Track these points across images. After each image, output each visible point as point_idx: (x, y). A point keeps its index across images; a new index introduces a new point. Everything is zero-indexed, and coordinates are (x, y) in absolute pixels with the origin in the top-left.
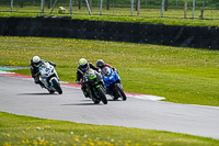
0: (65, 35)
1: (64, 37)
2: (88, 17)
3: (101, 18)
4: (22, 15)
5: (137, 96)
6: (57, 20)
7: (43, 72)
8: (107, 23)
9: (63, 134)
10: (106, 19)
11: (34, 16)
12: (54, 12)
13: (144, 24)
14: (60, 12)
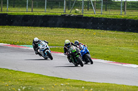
0: (78, 27)
1: (78, 28)
2: (94, 15)
3: (101, 16)
4: (52, 14)
5: (124, 65)
6: (74, 17)
7: (41, 47)
8: (106, 19)
9: (77, 88)
10: (105, 16)
11: (60, 14)
12: (72, 12)
13: (129, 20)
14: (76, 12)
